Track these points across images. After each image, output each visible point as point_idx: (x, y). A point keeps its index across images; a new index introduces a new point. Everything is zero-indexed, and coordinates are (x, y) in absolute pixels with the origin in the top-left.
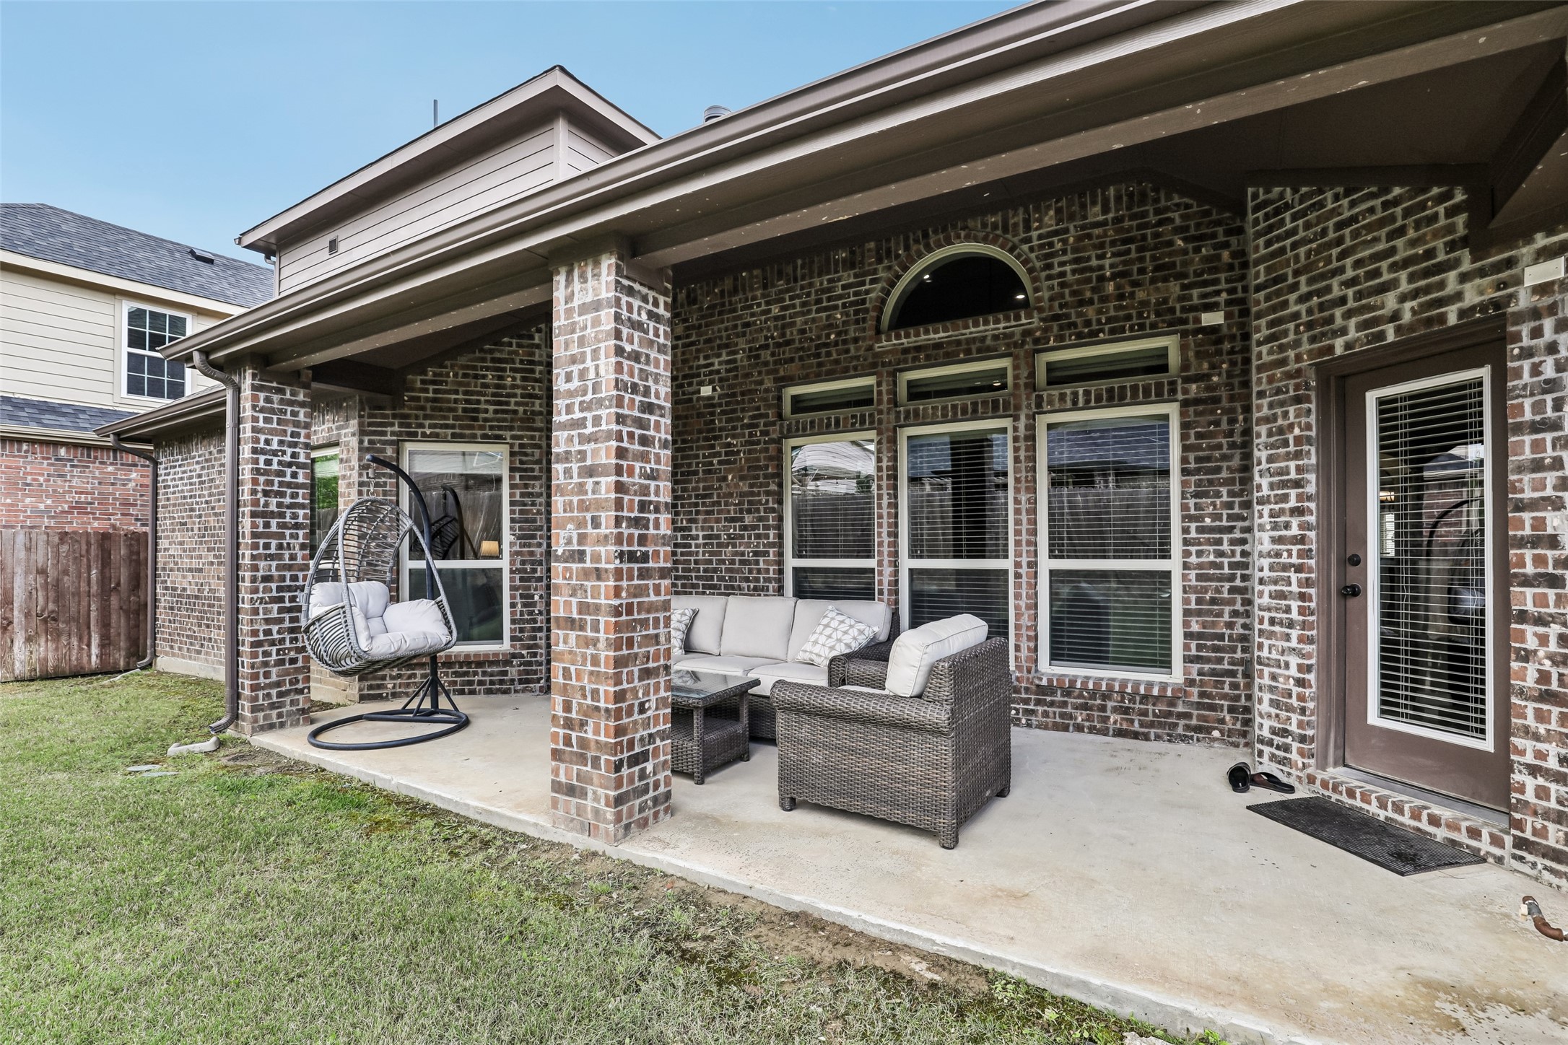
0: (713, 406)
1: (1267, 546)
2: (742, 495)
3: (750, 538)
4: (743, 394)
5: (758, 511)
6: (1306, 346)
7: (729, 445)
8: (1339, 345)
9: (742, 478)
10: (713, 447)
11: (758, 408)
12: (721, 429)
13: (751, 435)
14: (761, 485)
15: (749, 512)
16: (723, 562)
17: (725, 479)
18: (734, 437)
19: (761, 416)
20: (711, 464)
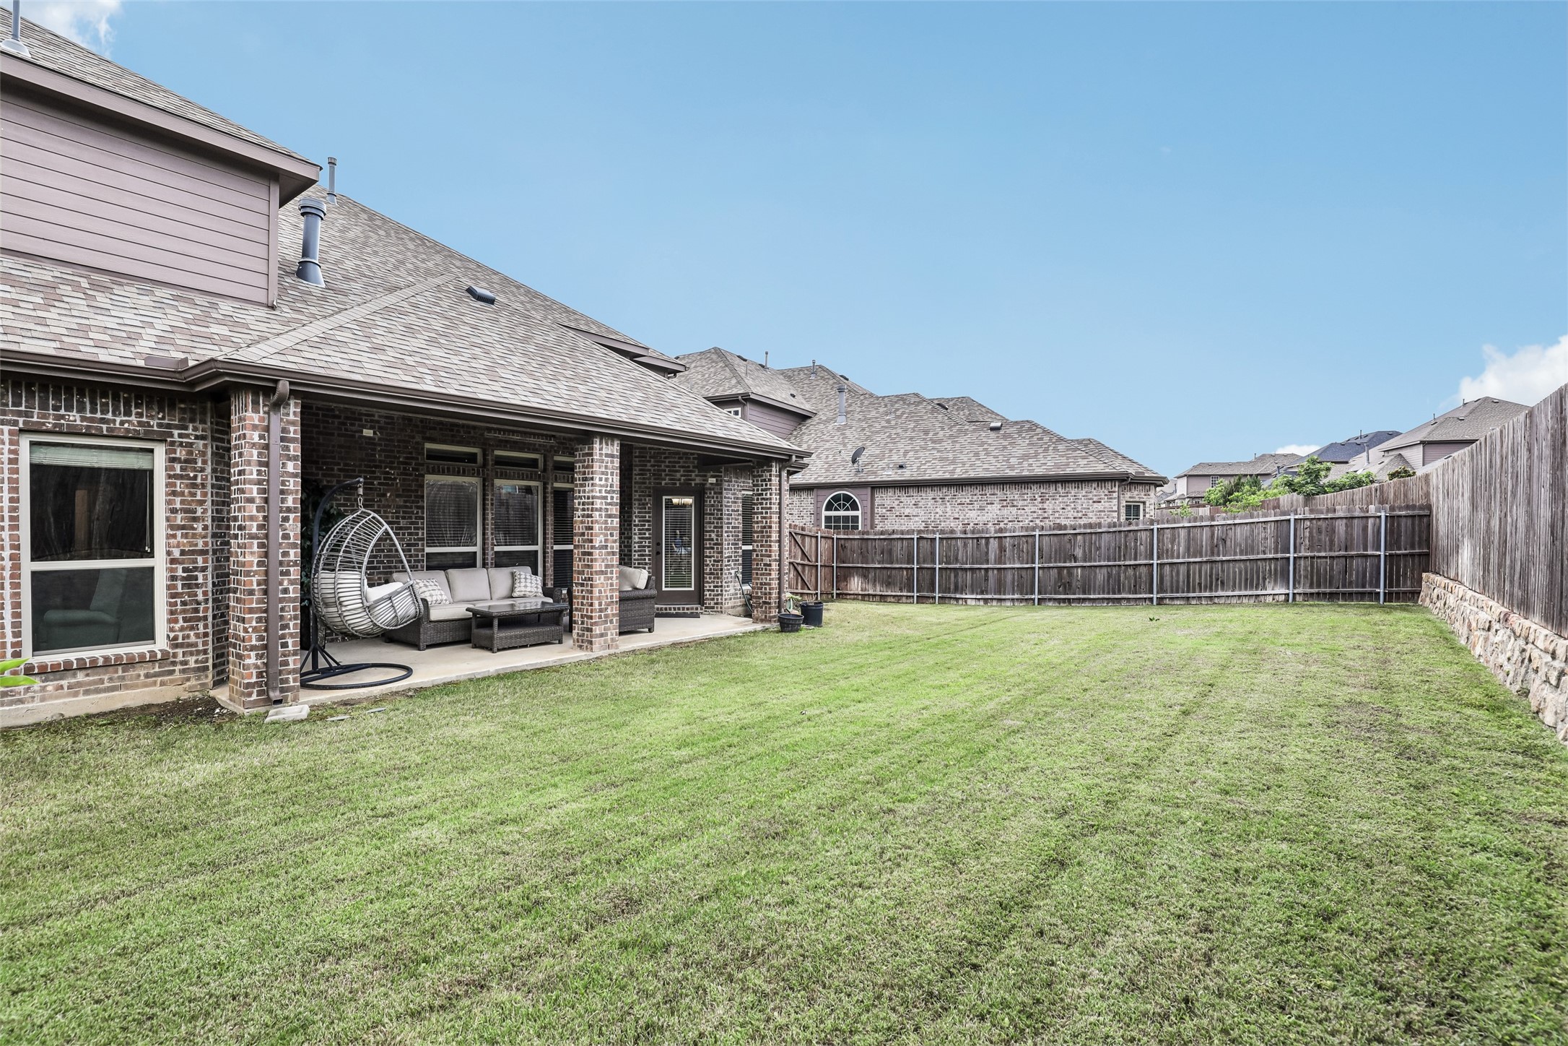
0: (375, 444)
1: (637, 540)
2: (399, 507)
3: (404, 534)
4: (399, 441)
5: (411, 518)
6: (652, 480)
7: (388, 473)
8: (663, 482)
9: (398, 496)
10: (374, 472)
11: (411, 453)
12: (380, 461)
13: (405, 469)
14: (413, 502)
15: (404, 518)
16: (383, 550)
17: (384, 495)
18: (391, 468)
19: (413, 458)
20: (373, 484)
